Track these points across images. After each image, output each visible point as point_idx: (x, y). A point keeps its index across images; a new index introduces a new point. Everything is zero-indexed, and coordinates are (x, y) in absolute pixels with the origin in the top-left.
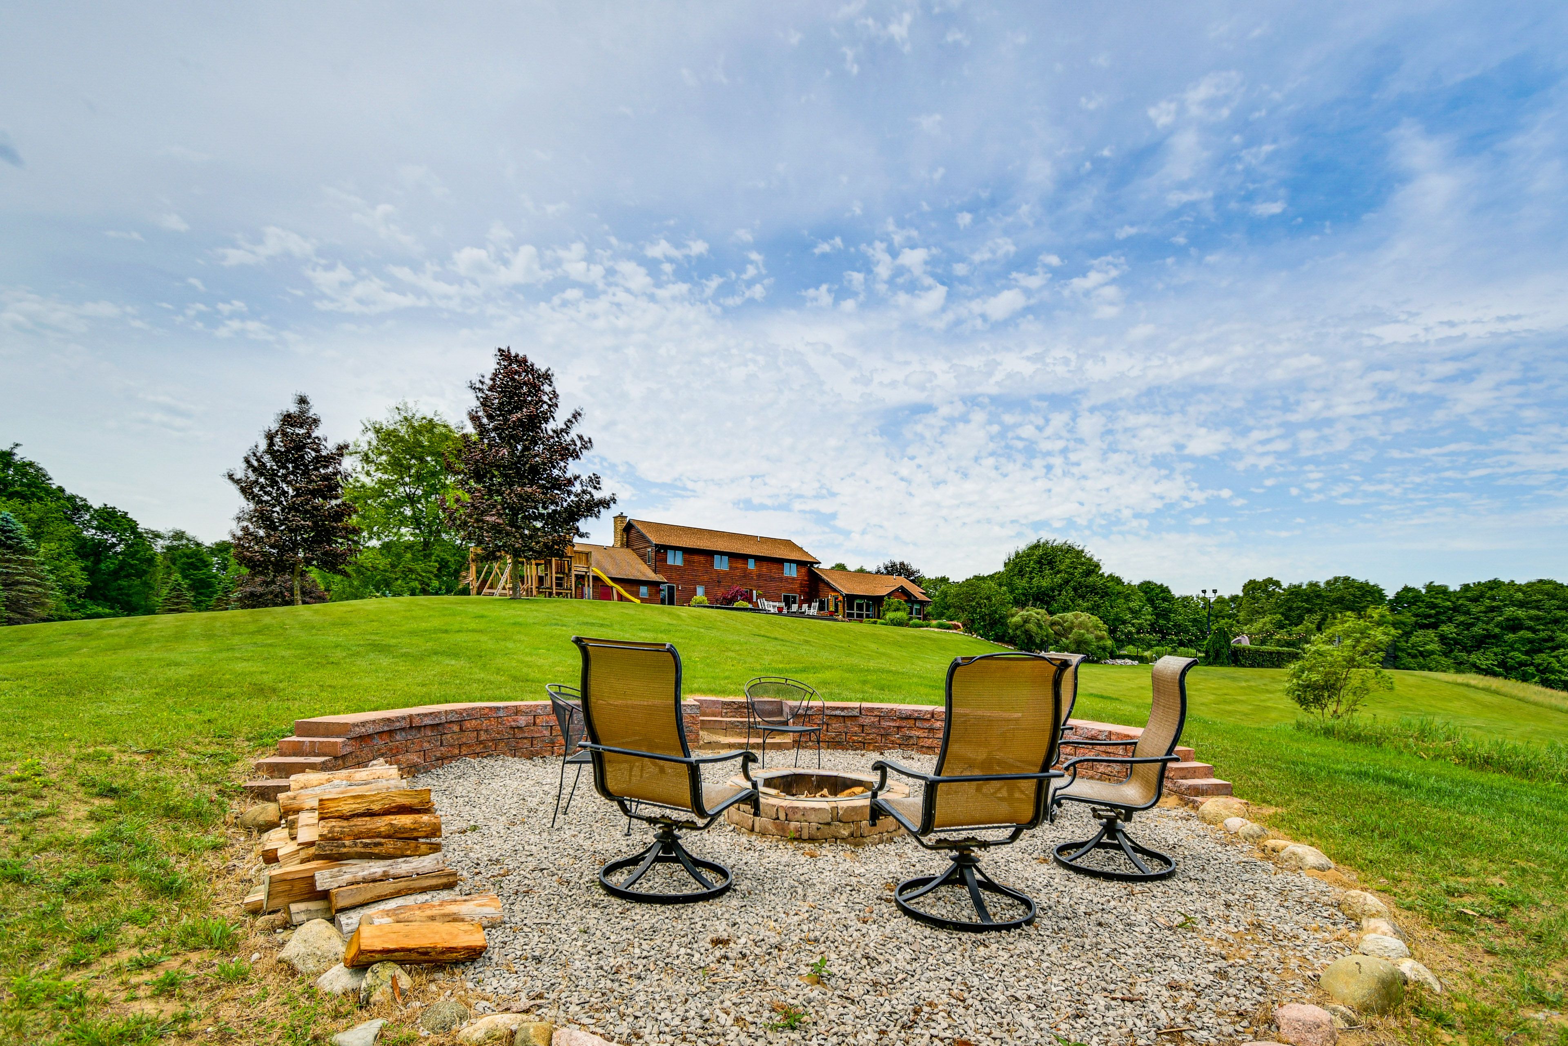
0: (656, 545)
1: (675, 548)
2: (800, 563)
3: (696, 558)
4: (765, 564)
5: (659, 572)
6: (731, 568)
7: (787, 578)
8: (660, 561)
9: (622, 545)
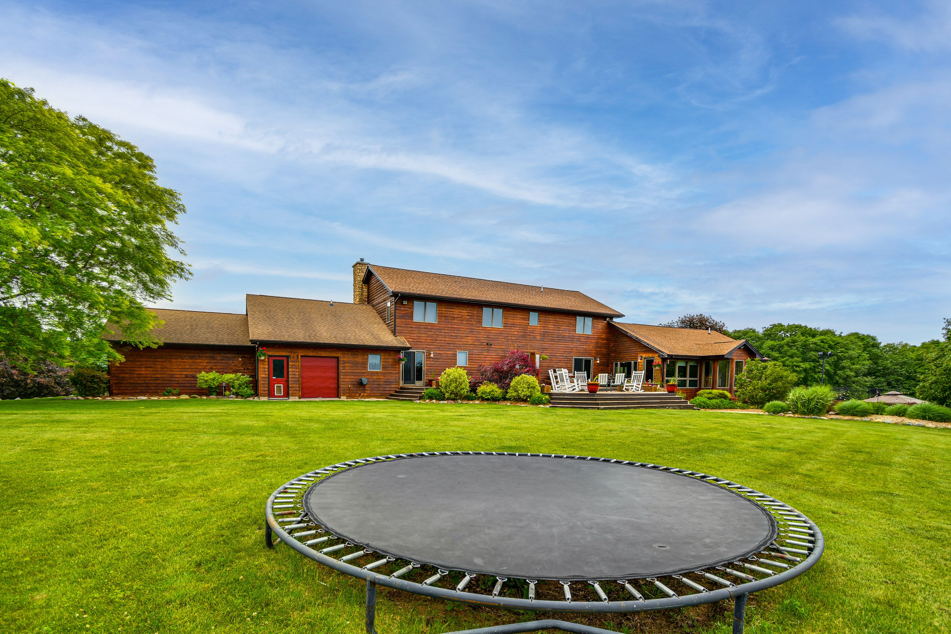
0: (395, 295)
1: (425, 299)
2: (596, 316)
3: (457, 312)
4: (551, 318)
5: (401, 333)
6: (506, 325)
7: (580, 336)
8: (403, 317)
9: (361, 301)
